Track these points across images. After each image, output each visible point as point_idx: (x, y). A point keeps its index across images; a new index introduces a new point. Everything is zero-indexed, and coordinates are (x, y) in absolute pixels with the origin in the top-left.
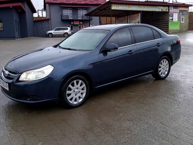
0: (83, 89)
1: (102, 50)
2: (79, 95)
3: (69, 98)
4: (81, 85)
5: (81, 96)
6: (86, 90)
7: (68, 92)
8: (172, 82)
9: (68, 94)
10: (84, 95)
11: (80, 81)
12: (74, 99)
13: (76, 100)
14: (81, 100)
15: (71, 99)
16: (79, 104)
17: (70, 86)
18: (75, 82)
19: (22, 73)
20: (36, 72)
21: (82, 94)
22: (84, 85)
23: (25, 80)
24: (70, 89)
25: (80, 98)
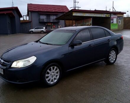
0: (57, 73)
1: (70, 45)
2: (54, 77)
3: (47, 80)
4: (56, 70)
5: (56, 77)
6: (59, 73)
7: (47, 75)
8: (119, 66)
9: (46, 77)
10: (58, 77)
11: (55, 67)
12: (51, 80)
13: (52, 81)
14: (56, 80)
15: (49, 80)
16: (55, 84)
17: (48, 71)
18: (52, 68)
19: (13, 62)
20: (24, 61)
21: (56, 76)
22: (58, 70)
23: (15, 67)
24: (48, 73)
25: (55, 79)
